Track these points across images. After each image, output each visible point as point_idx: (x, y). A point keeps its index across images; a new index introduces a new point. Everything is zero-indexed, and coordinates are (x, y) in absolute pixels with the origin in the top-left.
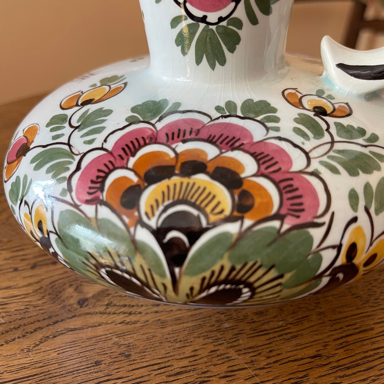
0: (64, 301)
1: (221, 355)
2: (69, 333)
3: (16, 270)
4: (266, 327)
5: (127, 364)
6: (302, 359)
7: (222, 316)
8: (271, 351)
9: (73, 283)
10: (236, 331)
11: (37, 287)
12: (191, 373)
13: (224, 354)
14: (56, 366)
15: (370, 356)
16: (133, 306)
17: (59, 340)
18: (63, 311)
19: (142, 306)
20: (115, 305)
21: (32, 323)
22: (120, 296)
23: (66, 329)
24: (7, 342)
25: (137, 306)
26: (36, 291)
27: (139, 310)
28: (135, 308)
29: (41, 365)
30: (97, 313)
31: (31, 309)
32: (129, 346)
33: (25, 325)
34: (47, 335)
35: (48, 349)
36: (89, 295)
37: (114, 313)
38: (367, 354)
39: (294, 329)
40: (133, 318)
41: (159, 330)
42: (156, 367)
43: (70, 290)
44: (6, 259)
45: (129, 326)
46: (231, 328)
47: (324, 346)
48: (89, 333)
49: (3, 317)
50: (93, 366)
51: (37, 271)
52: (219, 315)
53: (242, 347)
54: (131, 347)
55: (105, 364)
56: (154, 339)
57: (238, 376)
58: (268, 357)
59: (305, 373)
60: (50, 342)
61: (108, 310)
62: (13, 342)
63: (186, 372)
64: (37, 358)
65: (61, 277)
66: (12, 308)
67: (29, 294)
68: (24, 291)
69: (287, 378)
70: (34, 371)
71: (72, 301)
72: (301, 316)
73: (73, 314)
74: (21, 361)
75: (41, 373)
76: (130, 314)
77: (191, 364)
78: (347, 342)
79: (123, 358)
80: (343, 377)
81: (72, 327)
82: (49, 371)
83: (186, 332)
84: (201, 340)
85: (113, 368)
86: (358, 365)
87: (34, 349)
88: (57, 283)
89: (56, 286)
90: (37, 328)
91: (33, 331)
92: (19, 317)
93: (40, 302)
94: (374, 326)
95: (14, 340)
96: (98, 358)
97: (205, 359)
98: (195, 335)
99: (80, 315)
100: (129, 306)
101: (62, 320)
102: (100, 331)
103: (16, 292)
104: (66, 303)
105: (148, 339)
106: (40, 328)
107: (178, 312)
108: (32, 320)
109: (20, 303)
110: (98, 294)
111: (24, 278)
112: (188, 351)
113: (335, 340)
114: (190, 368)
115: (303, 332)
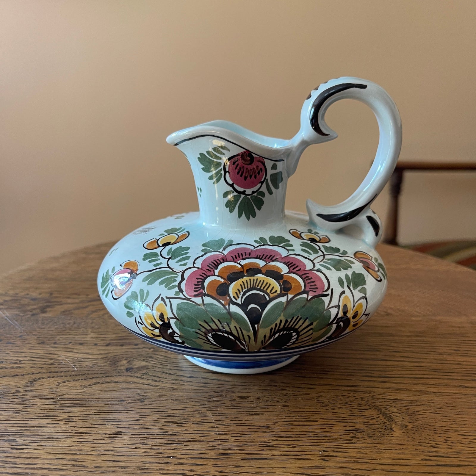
0: (118, 367)
1: (201, 413)
2: (113, 383)
3: (96, 345)
4: (241, 405)
5: (140, 405)
6: (253, 426)
7: (216, 394)
8: (235, 418)
9: (128, 358)
10: (219, 403)
11: (105, 356)
12: (176, 418)
13: (203, 413)
14: (97, 397)
16: (160, 377)
17: (105, 385)
18: (114, 372)
19: (166, 378)
20: (149, 375)
21: (93, 374)
22: (155, 371)
23: (111, 381)
24: (74, 381)
25: (163, 378)
26: (102, 358)
27: (162, 380)
28: (161, 378)
29: (89, 395)
30: (135, 377)
31: (96, 366)
32: (146, 397)
33: (88, 374)
34: (99, 382)
35: (96, 388)
36: (136, 367)
37: (146, 379)
39: (260, 410)
40: (157, 383)
41: (169, 393)
42: (156, 410)
43: (125, 362)
44: (92, 338)
45: (152, 387)
46: (218, 401)
47: (274, 423)
48: (125, 385)
49: (77, 368)
50: (119, 402)
51: (109, 348)
52: (214, 393)
53: (218, 412)
55: (127, 402)
56: (163, 397)
57: (205, 425)
58: (231, 421)
59: (250, 433)
60: (99, 385)
61: (143, 377)
62: (78, 381)
63: (174, 416)
64: (87, 392)
65: (123, 353)
66: (85, 364)
67: (98, 359)
68: (96, 357)
69: (236, 433)
71: (122, 368)
72: (270, 405)
73: (120, 374)
74: (78, 391)
75: (87, 399)
76: (156, 381)
77: (179, 413)
78: (293, 424)
79: (139, 402)
80: (275, 440)
83: (186, 397)
84: (193, 403)
85: (130, 405)
86: (289, 437)
87: (88, 387)
88: (118, 356)
89: (116, 358)
90: (94, 377)
91: (91, 378)
92: (86, 369)
93: (102, 365)
94: (318, 420)
95: (79, 380)
96: (123, 399)
97: (190, 413)
98: (191, 400)
99: (123, 376)
100: (158, 377)
101: (112, 376)
102: (132, 386)
103: (90, 356)
104: (119, 368)
105: (159, 396)
106: (97, 377)
107: (187, 386)
108: (93, 372)
109: (90, 363)
110: (141, 367)
111: (99, 350)
112: (182, 407)
113: (284, 421)
114: (177, 415)
115: (265, 413)
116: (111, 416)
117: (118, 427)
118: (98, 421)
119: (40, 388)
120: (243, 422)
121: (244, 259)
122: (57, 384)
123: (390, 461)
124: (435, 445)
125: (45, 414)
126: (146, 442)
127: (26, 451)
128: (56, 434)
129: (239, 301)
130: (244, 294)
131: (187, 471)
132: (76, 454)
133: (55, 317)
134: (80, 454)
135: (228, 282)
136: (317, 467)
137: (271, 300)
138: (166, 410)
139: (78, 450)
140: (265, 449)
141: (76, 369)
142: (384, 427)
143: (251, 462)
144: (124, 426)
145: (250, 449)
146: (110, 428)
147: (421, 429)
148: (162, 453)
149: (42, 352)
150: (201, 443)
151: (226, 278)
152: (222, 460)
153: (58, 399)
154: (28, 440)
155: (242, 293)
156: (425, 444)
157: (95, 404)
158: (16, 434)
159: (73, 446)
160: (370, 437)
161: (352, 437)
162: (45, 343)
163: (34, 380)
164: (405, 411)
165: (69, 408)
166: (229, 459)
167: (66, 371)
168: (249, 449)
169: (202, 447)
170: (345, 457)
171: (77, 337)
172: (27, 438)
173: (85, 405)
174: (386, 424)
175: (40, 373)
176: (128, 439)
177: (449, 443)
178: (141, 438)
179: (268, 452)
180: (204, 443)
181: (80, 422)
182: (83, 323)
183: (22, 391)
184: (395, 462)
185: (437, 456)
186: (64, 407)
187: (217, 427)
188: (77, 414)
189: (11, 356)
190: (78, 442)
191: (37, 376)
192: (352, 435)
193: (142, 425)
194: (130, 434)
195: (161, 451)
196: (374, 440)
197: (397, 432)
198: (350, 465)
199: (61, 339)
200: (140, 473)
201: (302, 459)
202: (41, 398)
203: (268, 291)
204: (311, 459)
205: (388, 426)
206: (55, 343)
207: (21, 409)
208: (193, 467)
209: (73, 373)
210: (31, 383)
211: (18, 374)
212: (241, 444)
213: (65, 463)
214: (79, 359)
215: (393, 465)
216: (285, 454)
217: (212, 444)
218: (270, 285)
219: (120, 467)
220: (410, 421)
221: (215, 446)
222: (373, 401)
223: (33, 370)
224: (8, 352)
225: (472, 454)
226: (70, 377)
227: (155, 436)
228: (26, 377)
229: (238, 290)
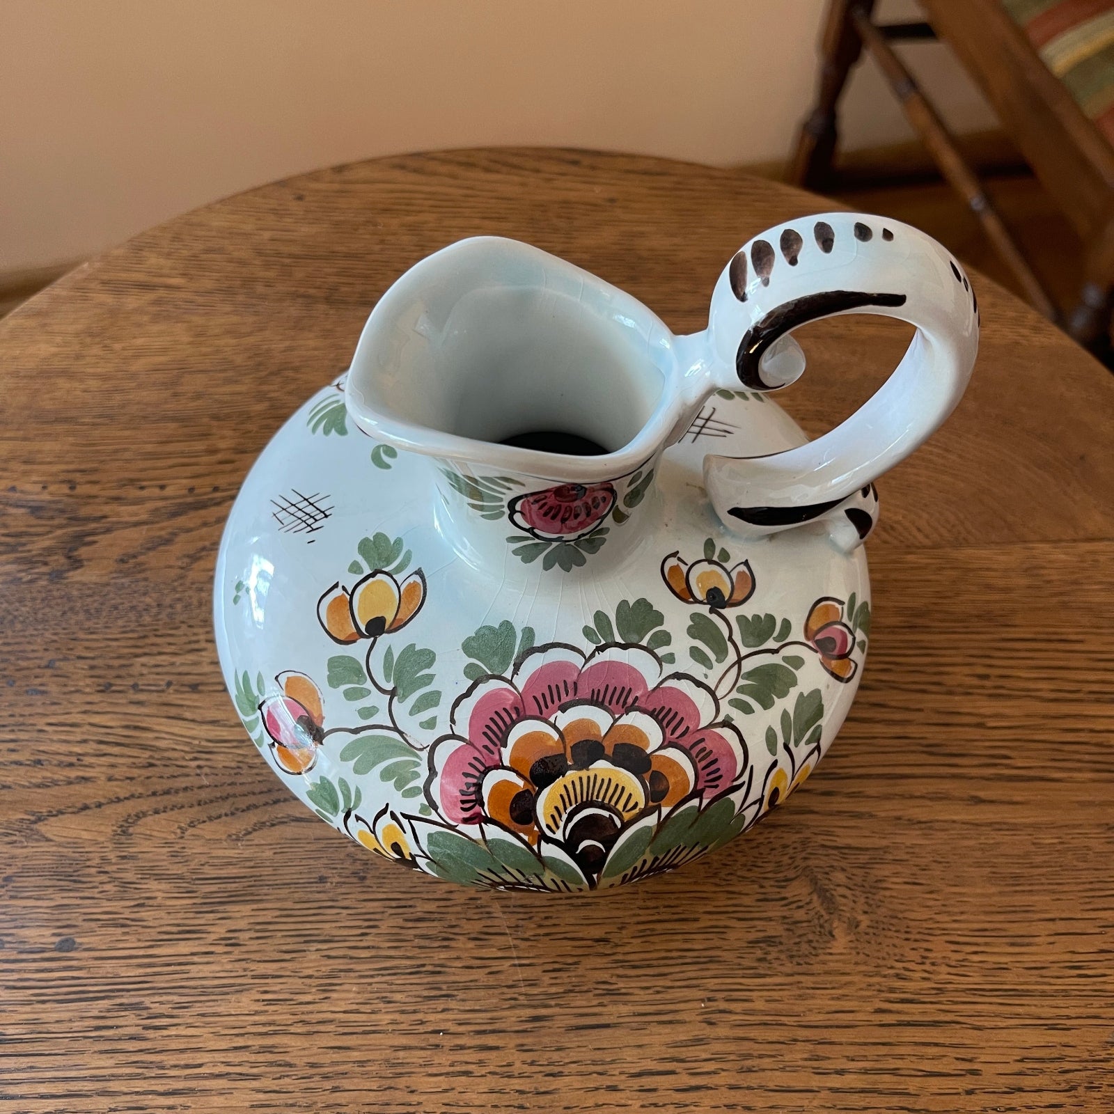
1: (482, 907)
2: (293, 824)
5: (359, 889)
6: (582, 939)
8: (546, 918)
12: (435, 924)
13: (485, 907)
14: (271, 870)
15: (672, 958)
17: (278, 831)
21: (245, 795)
23: (289, 816)
24: (210, 819)
29: (252, 864)
31: (246, 769)
32: (367, 864)
33: (235, 796)
34: (263, 820)
35: (263, 842)
38: (669, 954)
42: (394, 904)
44: (213, 662)
47: (619, 928)
48: (318, 830)
49: (206, 775)
50: (316, 883)
54: (369, 866)
55: (332, 883)
57: (492, 942)
58: (540, 926)
59: (575, 959)
60: (265, 832)
62: (219, 820)
63: (430, 920)
64: (247, 853)
66: (220, 760)
69: (552, 960)
70: (243, 872)
74: (228, 853)
75: (251, 877)
77: (439, 910)
78: (653, 930)
79: (355, 880)
81: (298, 815)
82: (261, 876)
85: (340, 891)
86: (649, 966)
87: (245, 838)
90: (250, 805)
91: (245, 808)
92: (227, 780)
95: (219, 817)
96: (324, 872)
97: (459, 909)
106: (256, 807)
108: (245, 790)
109: (231, 756)
113: (638, 923)
114: (436, 916)
115: (601, 901)
116: (309, 926)
117: (329, 957)
118: (289, 940)
119: (145, 846)
120: (563, 930)
121: (563, 709)
122: (179, 831)
123: (821, 1017)
124: (902, 972)
125: (178, 925)
126: (388, 995)
127: (173, 1031)
128: (216, 982)
129: (559, 836)
130: (569, 820)
131: (473, 1066)
132: (266, 1034)
133: (108, 584)
134: (275, 1033)
135: (534, 789)
136: (698, 1041)
137: (626, 826)
138: (410, 903)
139: (270, 1024)
140: (605, 1000)
141: (205, 782)
142: (818, 929)
143: (582, 1036)
144: (341, 952)
145: (579, 1001)
146: (312, 961)
147: (884, 929)
148: (422, 1023)
149: (118, 724)
150: (491, 991)
151: (527, 775)
152: (531, 1034)
153: (192, 879)
154: (169, 1002)
155: (565, 817)
156: (885, 968)
157: (271, 891)
158: (139, 984)
159: (256, 1013)
160: (792, 957)
161: (760, 960)
162: (114, 688)
163: (126, 821)
164: (859, 880)
165: (221, 908)
166: (543, 1031)
167: (186, 789)
168: (578, 1003)
169: (492, 1003)
170: (745, 1012)
171: (178, 660)
172: (164, 998)
173: (252, 894)
174: (822, 921)
175: (133, 796)
176: (355, 988)
177: (927, 967)
178: (378, 986)
179: (611, 1009)
180: (496, 991)
181: (254, 945)
182: (179, 606)
183: (112, 856)
184: (829, 1020)
185: (903, 1001)
186: (212, 904)
187: (515, 947)
188: (242, 924)
189: (52, 741)
190: (263, 1001)
191: (130, 807)
192: (759, 953)
193: (373, 947)
194: (357, 974)
195: (419, 1016)
196: (799, 964)
197: (841, 942)
198: (753, 1033)
199: (145, 671)
200: (391, 1075)
201: (670, 1022)
202: (159, 878)
203: (620, 807)
204: (685, 1022)
205: (825, 925)
206: (135, 687)
207: (127, 914)
208: (483, 1055)
209: (204, 795)
210: (123, 831)
211: (88, 802)
212: (561, 990)
213: (253, 1058)
214: (204, 743)
215: (826, 1027)
216: (641, 1011)
217: (510, 993)
218: (623, 789)
219: (354, 1062)
220: (866, 908)
221: (515, 999)
222: (803, 855)
223: (117, 786)
224: (41, 723)
225: (963, 994)
226: (200, 808)
227: (403, 977)
228: (108, 810)
229: (556, 808)
